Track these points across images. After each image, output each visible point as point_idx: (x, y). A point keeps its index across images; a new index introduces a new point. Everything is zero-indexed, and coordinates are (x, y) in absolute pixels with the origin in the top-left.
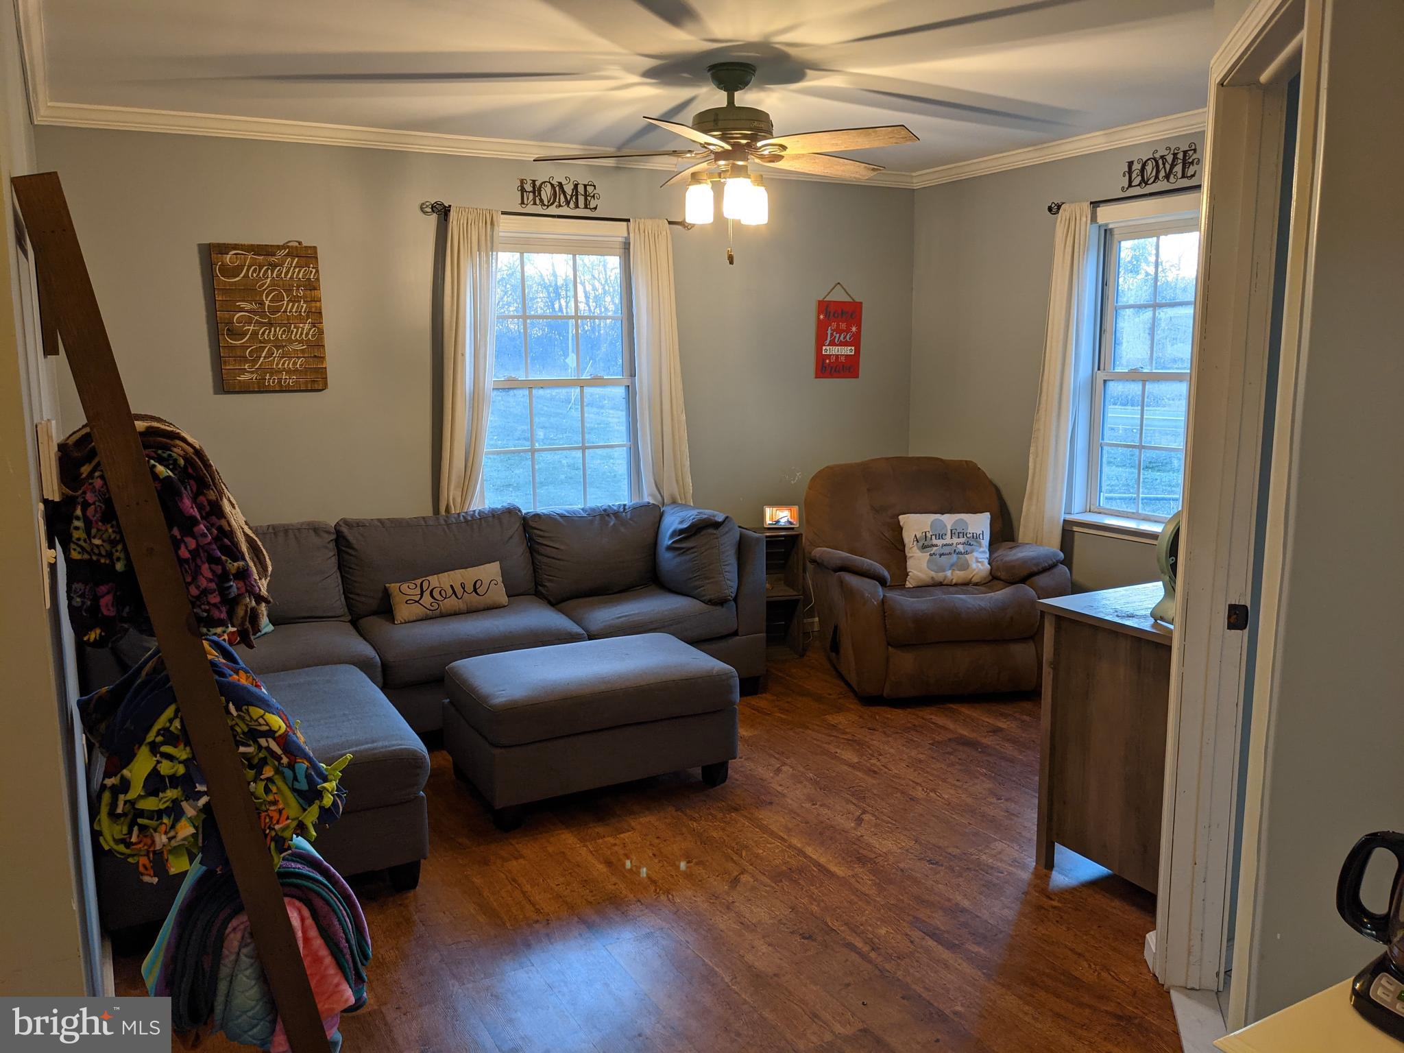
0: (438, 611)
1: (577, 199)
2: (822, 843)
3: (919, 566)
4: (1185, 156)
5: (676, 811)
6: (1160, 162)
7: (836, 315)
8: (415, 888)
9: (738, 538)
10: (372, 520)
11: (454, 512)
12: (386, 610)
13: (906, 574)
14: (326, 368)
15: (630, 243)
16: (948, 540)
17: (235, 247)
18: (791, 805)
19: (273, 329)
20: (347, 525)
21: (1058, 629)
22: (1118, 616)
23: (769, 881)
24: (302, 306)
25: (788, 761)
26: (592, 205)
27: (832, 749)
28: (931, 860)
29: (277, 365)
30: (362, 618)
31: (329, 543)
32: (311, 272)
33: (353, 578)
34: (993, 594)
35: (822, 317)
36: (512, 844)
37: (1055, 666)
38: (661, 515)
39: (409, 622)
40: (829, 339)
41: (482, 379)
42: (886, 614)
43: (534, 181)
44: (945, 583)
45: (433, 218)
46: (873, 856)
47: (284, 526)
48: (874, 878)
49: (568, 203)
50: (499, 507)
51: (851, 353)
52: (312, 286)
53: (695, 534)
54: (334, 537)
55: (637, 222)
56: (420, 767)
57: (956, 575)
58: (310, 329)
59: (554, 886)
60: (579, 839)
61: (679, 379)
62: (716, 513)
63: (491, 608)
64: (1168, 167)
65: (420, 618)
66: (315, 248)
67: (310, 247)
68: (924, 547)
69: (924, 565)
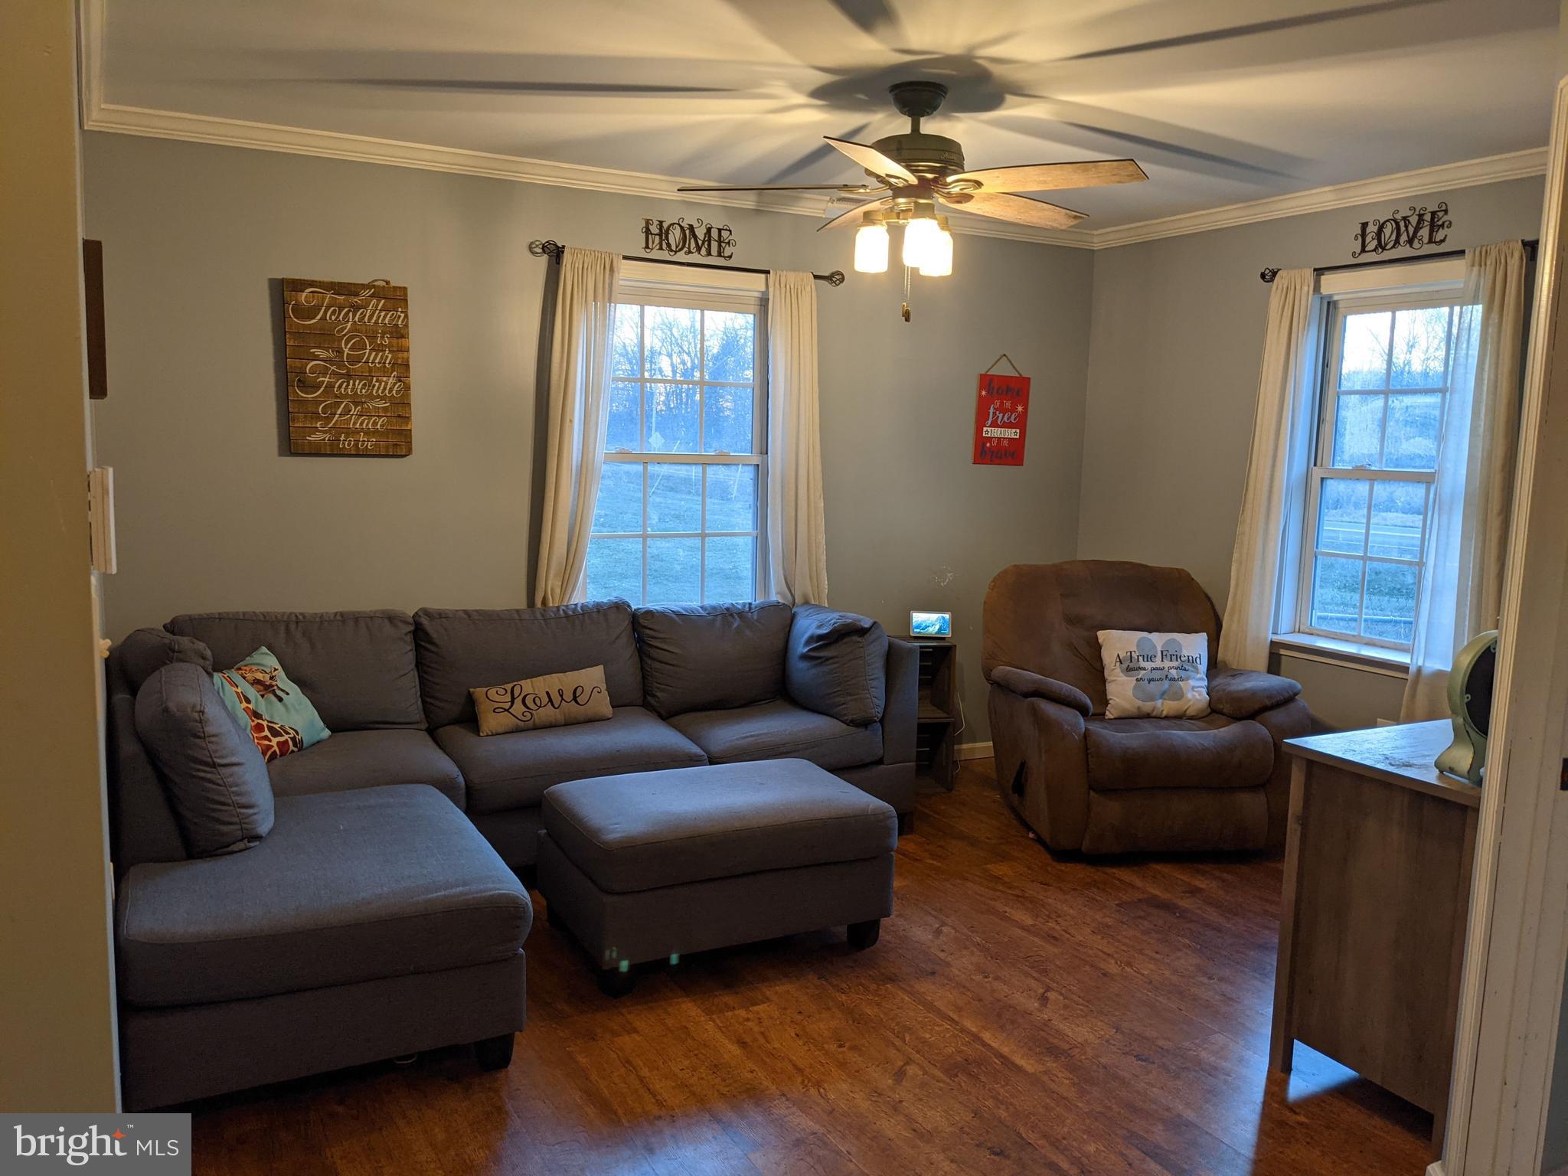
0: (531, 722)
1: (709, 245)
2: (1002, 1027)
3: (1122, 692)
4: (1432, 219)
5: (819, 979)
6: (1402, 224)
7: (1000, 392)
8: (507, 1067)
9: (887, 648)
10: (457, 611)
11: (551, 605)
12: (470, 719)
13: (1106, 702)
14: (410, 430)
15: (768, 299)
16: (1158, 663)
17: (312, 284)
18: (957, 976)
19: (351, 381)
20: (426, 615)
21: (1309, 776)
22: (1391, 764)
23: (942, 1075)
24: (387, 357)
25: (949, 921)
26: (727, 253)
27: (1000, 906)
28: (1138, 1055)
29: (355, 424)
30: (441, 727)
31: (406, 634)
32: (400, 317)
33: (432, 679)
34: (1216, 731)
35: (984, 393)
36: (623, 1015)
37: (1304, 821)
38: (793, 617)
39: (498, 734)
40: (990, 420)
41: (591, 450)
42: (1088, 751)
43: (661, 223)
44: (1154, 714)
45: (544, 259)
46: (1067, 1047)
47: (353, 613)
48: (1071, 1076)
49: (699, 249)
50: (605, 600)
51: (1015, 437)
52: (399, 333)
53: (836, 641)
54: (412, 628)
55: (778, 275)
56: (521, 918)
57: (1166, 706)
58: (395, 384)
59: (677, 1071)
60: (704, 1011)
61: (818, 459)
62: (861, 617)
63: (592, 721)
64: (1411, 230)
65: (511, 730)
66: (405, 289)
67: (400, 288)
68: (1129, 670)
69: (1130, 693)
